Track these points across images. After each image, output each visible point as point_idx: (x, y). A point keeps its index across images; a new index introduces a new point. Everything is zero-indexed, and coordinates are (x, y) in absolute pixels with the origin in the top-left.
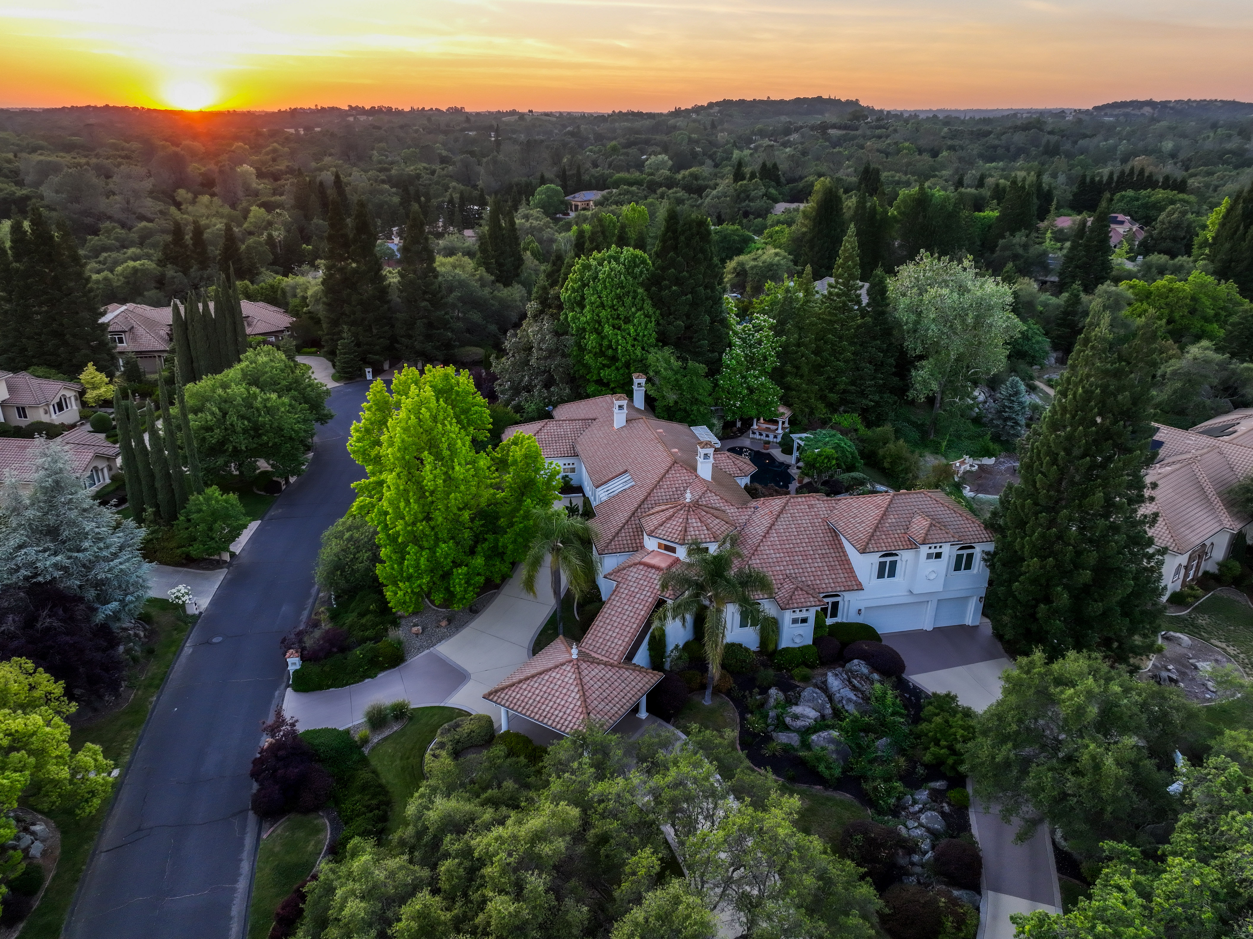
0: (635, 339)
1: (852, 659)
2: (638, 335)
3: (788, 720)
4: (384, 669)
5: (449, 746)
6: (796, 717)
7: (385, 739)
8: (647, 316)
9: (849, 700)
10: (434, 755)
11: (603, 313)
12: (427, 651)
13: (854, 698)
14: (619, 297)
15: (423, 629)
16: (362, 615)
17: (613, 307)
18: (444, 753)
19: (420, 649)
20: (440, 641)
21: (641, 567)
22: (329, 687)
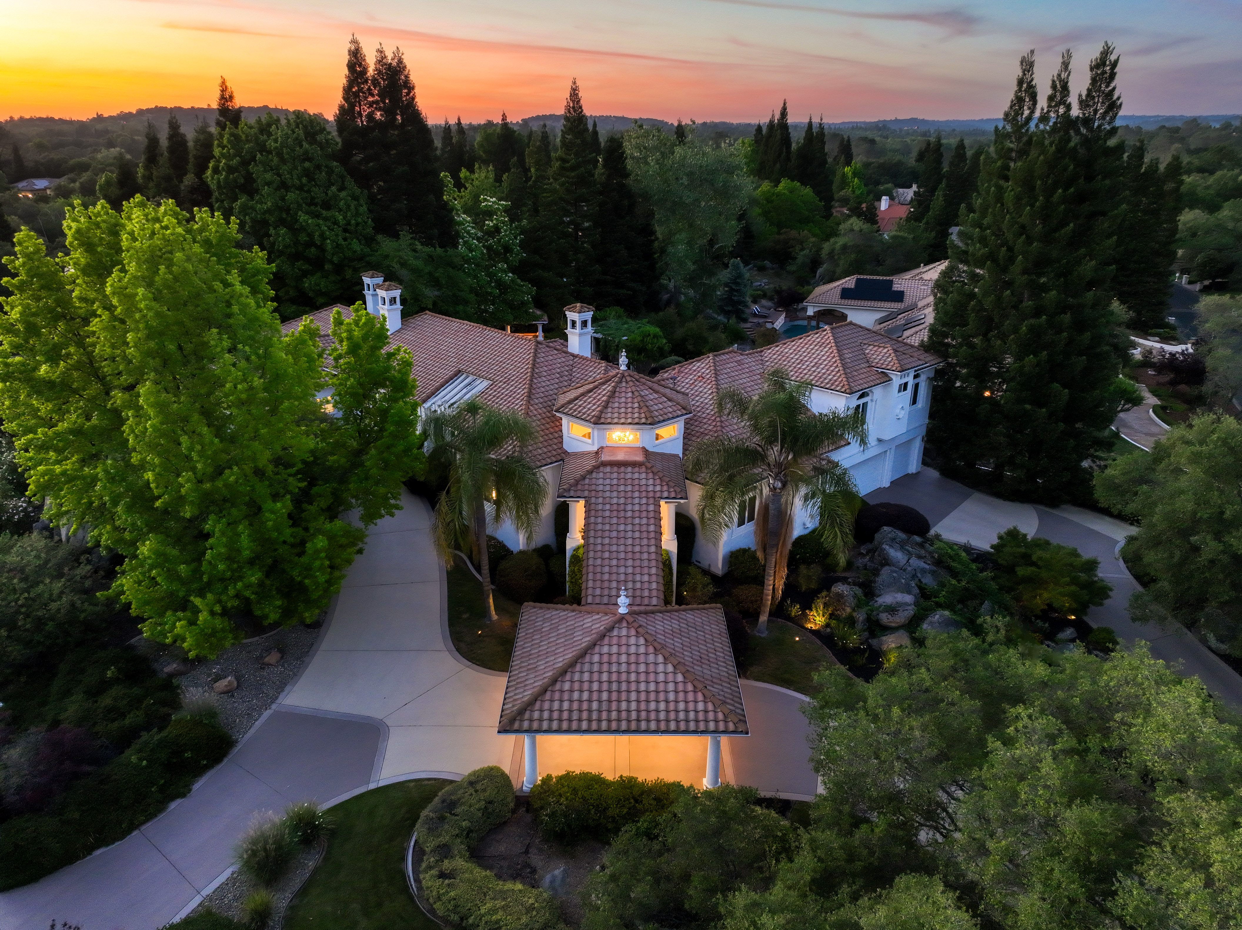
0: (345, 230)
1: (877, 529)
2: (349, 223)
3: (884, 618)
4: (199, 771)
5: (459, 847)
6: (892, 610)
7: (303, 891)
8: (355, 198)
9: (923, 571)
10: (442, 875)
11: (291, 196)
12: (267, 714)
13: (927, 567)
14: (307, 173)
15: (238, 679)
16: (94, 693)
17: (301, 188)
18: (459, 863)
19: (251, 715)
20: (281, 687)
21: (608, 469)
22: (90, 849)
